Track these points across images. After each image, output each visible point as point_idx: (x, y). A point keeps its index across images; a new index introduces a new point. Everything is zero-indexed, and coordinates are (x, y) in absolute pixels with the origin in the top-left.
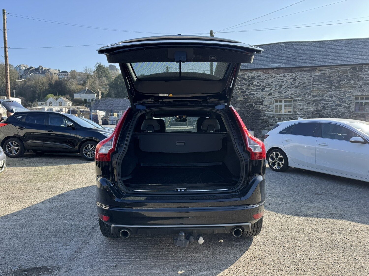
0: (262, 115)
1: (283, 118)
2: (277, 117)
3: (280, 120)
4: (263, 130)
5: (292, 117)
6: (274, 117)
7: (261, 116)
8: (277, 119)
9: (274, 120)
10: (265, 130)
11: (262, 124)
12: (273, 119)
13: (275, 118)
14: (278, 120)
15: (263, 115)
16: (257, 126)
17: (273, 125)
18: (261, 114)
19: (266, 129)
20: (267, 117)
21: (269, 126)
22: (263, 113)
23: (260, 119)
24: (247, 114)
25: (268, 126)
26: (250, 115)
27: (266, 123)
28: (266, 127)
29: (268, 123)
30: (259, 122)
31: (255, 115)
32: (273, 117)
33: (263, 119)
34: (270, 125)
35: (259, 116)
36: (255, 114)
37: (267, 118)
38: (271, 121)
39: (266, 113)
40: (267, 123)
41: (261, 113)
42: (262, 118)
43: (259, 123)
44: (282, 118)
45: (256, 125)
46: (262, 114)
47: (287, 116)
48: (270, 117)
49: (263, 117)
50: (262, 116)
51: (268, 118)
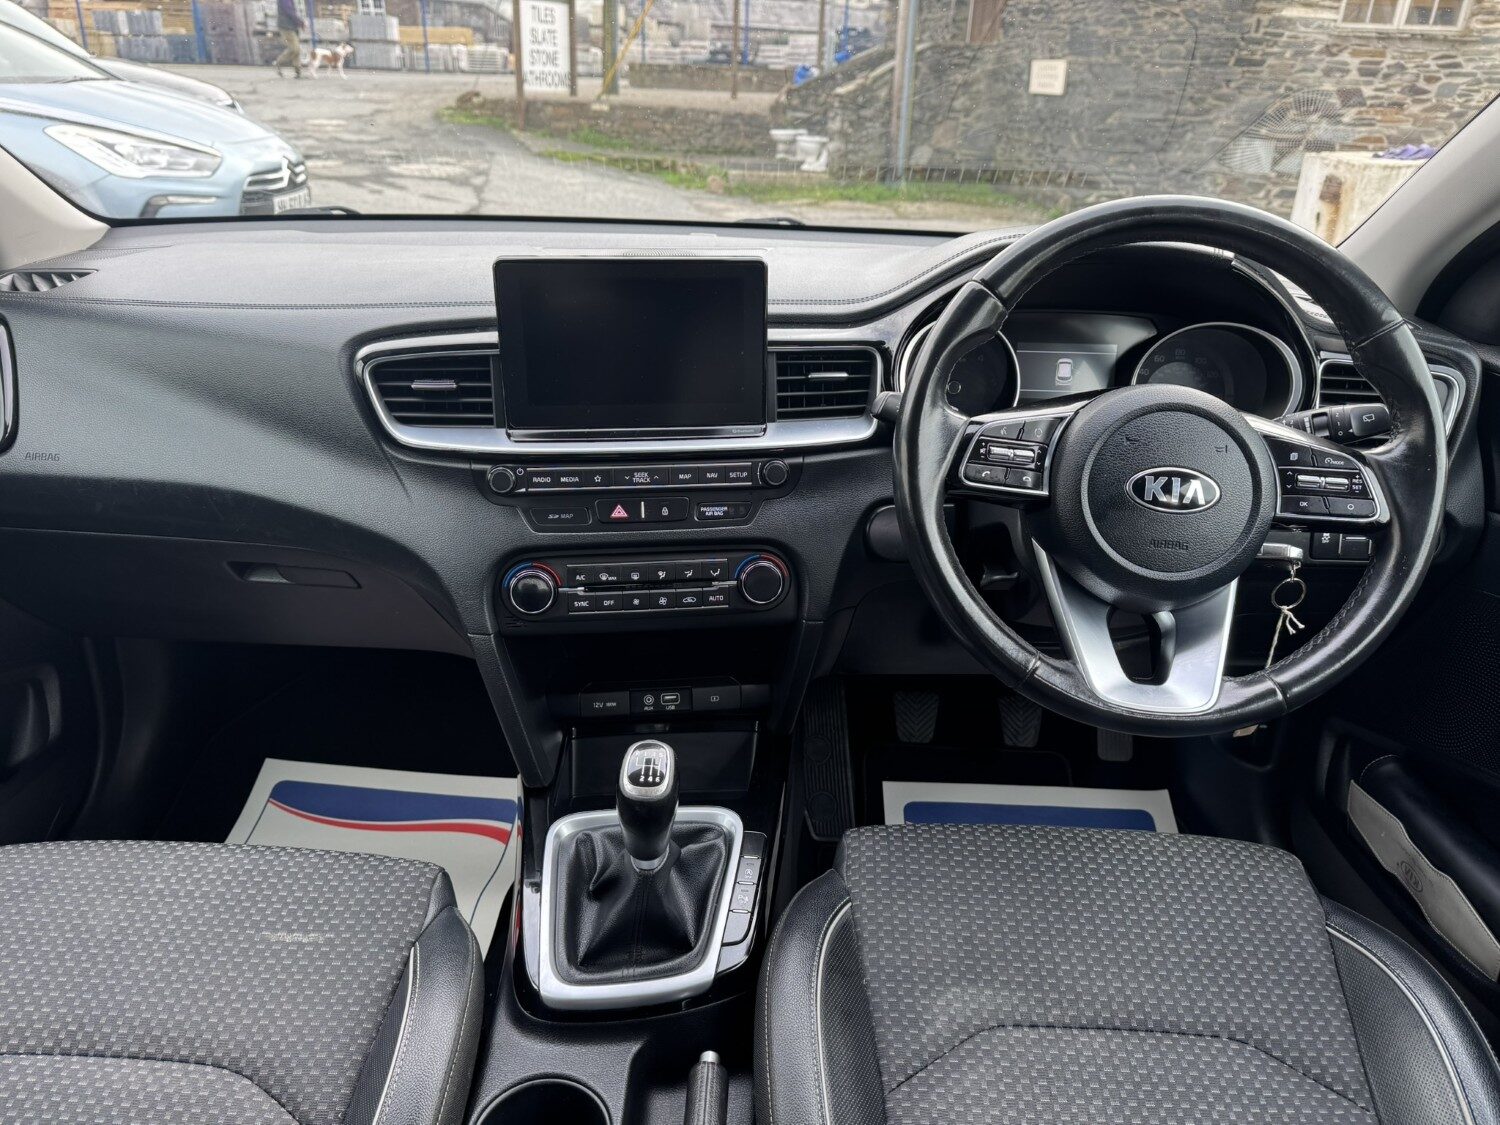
0: (1257, 31)
1: (1392, 62)
2: (1354, 54)
3: (1374, 74)
4: (1244, 141)
5: (1460, 60)
6: (1334, 50)
7: (1253, 35)
8: (1354, 63)
9: (1328, 73)
10: (1258, 143)
11: (1244, 100)
12: (1322, 66)
13: (1345, 57)
14: (1363, 72)
15: (1262, 30)
16: (1208, 111)
17: (1316, 111)
18: (1252, 20)
19: (1264, 131)
20: (1288, 45)
21: (1292, 113)
22: (1270, 11)
23: (1240, 62)
24: (1159, 15)
25: (1281, 114)
26: (1178, 25)
27: (1269, 93)
28: (1271, 118)
29: (1289, 89)
30: (1228, 82)
31: (1214, 25)
32: (1328, 50)
33: (1261, 63)
34: (1298, 104)
35: (1238, 36)
36: (1209, 20)
37: (1288, 55)
38: (1310, 81)
39: (1290, 21)
40: (1282, 91)
41: (1254, 11)
42: (1253, 53)
43: (1225, 90)
44: (1388, 61)
45: (1206, 106)
46: (1259, 21)
47: (1420, 47)
48: (1312, 44)
49: (1258, 42)
50: (1259, 35)
51: (1296, 54)
